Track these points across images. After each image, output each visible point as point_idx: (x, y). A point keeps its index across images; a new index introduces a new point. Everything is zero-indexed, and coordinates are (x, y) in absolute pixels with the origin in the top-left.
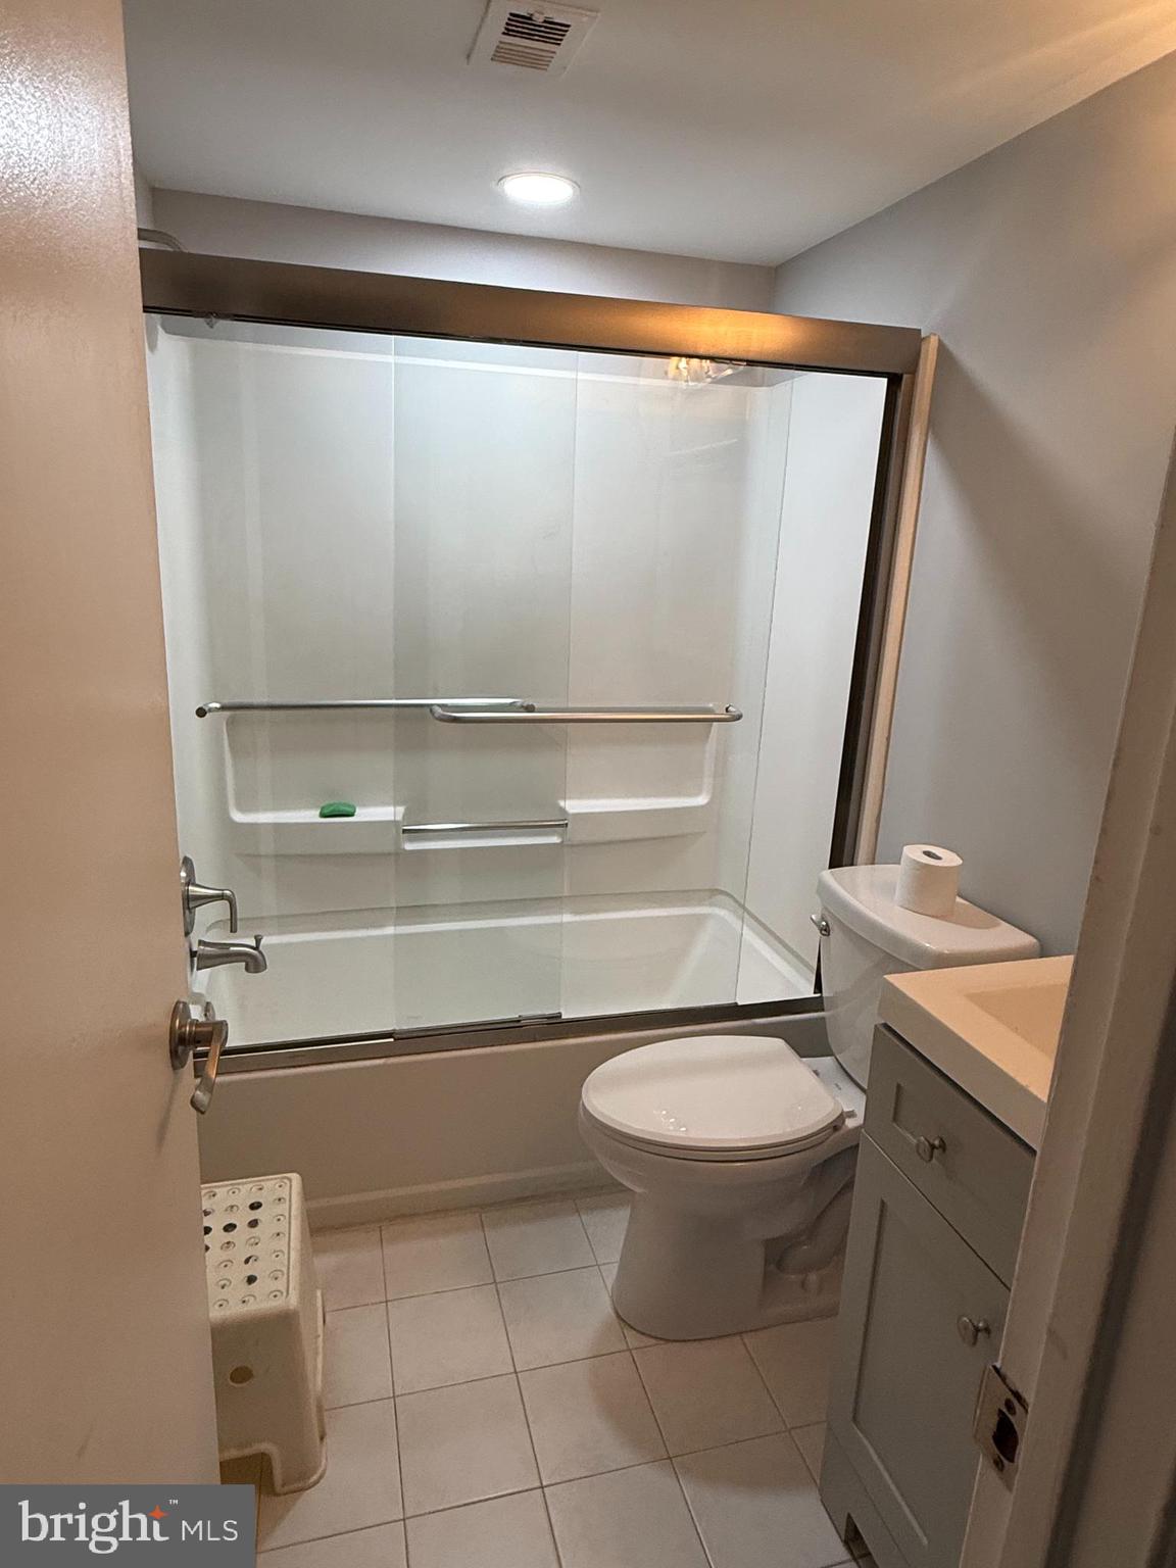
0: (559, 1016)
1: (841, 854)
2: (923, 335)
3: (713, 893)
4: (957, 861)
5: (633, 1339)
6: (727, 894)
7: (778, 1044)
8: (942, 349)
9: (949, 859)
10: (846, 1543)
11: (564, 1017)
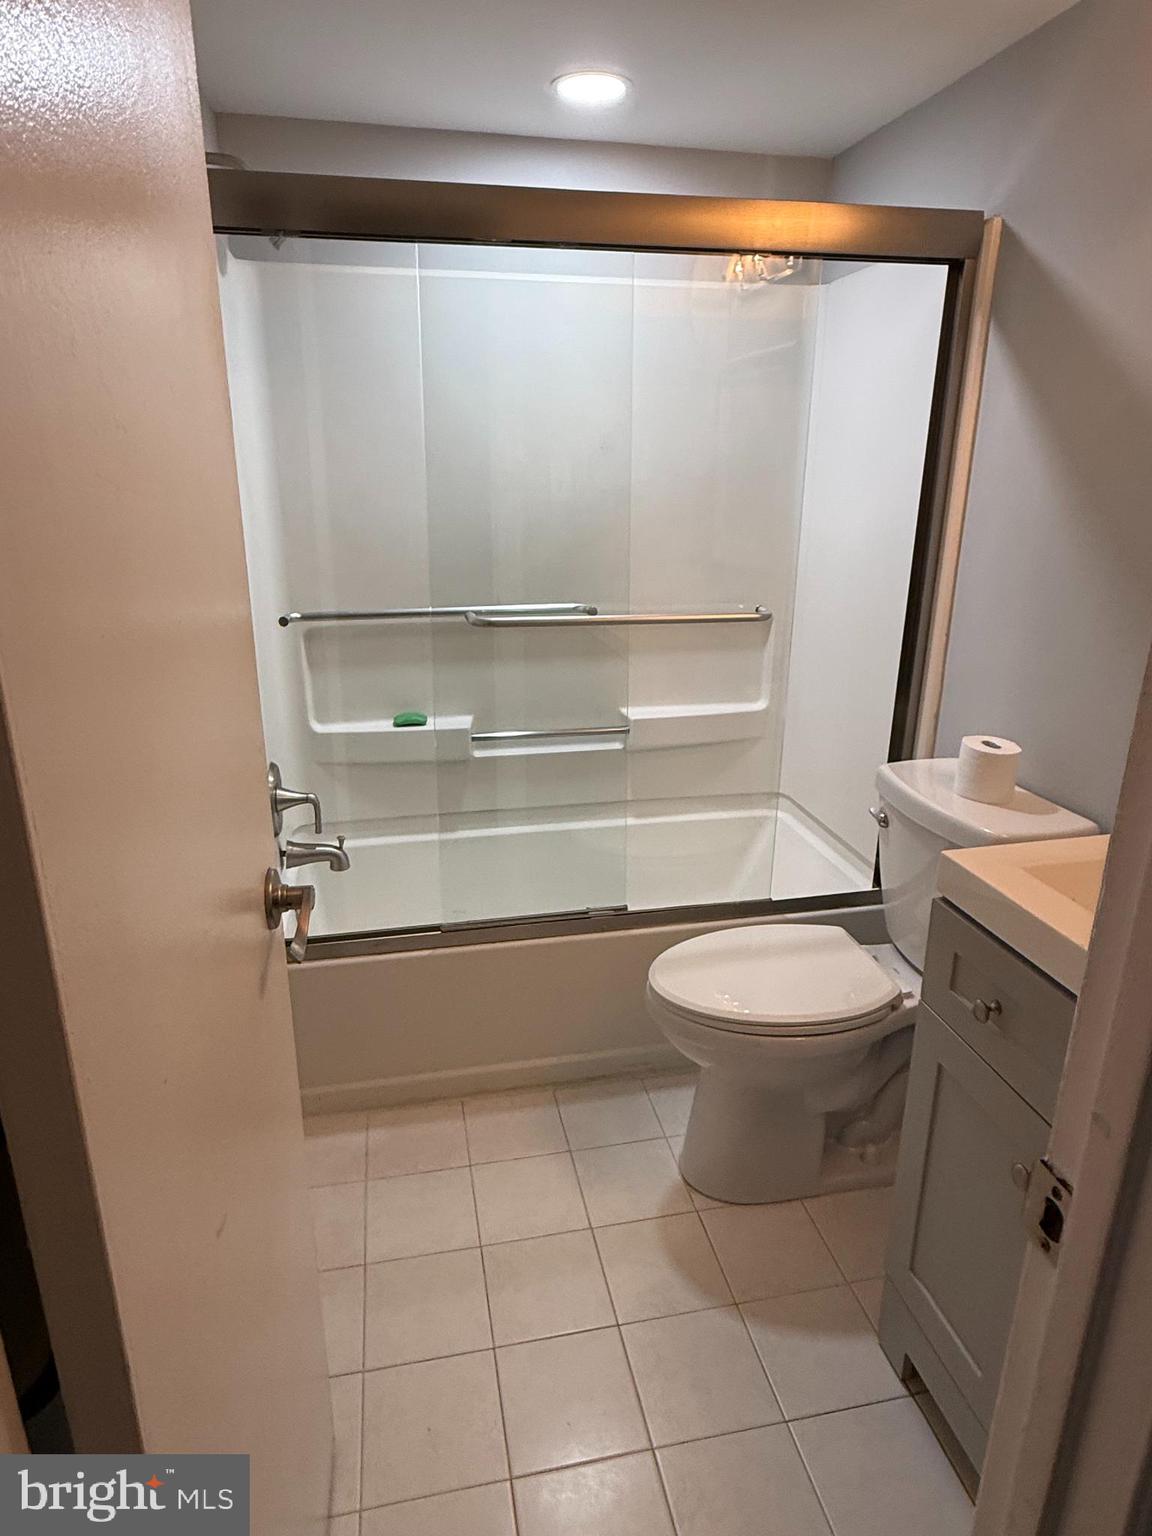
0: (625, 908)
1: (900, 748)
5: (699, 1201)
7: (838, 931)
9: (1009, 748)
10: (903, 1381)
11: (631, 909)
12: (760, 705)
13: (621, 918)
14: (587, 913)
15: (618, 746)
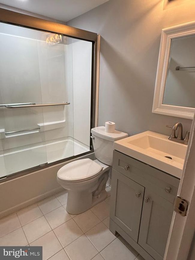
0: (47, 163)
1: (92, 126)
2: (98, 34)
3: (68, 137)
4: (115, 123)
5: (72, 216)
6: (71, 137)
7: (88, 159)
8: (101, 38)
9: (113, 123)
10: (115, 235)
11: (48, 163)
12: (64, 121)
13: (47, 165)
14: (39, 166)
15: (38, 131)
